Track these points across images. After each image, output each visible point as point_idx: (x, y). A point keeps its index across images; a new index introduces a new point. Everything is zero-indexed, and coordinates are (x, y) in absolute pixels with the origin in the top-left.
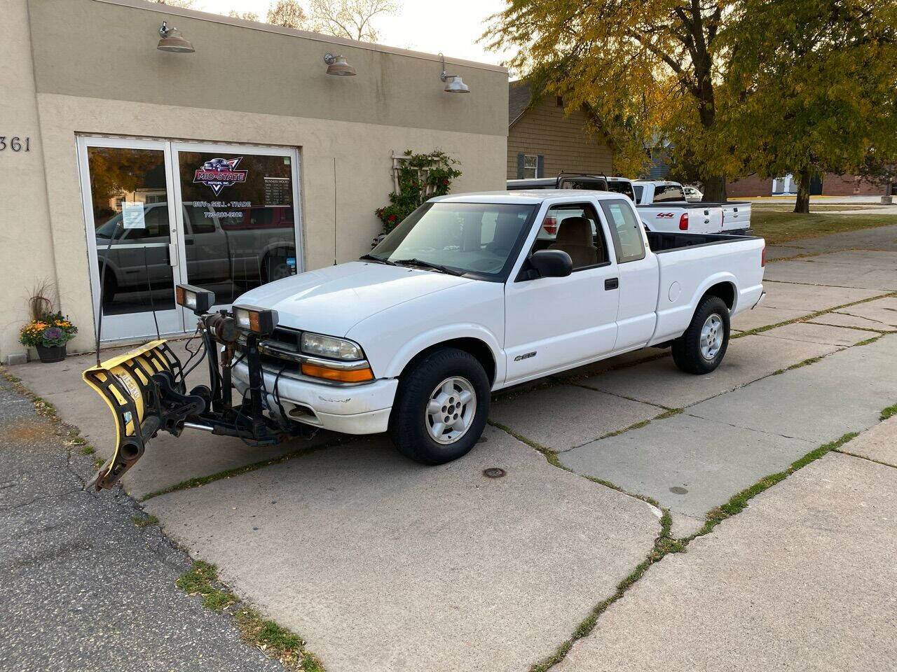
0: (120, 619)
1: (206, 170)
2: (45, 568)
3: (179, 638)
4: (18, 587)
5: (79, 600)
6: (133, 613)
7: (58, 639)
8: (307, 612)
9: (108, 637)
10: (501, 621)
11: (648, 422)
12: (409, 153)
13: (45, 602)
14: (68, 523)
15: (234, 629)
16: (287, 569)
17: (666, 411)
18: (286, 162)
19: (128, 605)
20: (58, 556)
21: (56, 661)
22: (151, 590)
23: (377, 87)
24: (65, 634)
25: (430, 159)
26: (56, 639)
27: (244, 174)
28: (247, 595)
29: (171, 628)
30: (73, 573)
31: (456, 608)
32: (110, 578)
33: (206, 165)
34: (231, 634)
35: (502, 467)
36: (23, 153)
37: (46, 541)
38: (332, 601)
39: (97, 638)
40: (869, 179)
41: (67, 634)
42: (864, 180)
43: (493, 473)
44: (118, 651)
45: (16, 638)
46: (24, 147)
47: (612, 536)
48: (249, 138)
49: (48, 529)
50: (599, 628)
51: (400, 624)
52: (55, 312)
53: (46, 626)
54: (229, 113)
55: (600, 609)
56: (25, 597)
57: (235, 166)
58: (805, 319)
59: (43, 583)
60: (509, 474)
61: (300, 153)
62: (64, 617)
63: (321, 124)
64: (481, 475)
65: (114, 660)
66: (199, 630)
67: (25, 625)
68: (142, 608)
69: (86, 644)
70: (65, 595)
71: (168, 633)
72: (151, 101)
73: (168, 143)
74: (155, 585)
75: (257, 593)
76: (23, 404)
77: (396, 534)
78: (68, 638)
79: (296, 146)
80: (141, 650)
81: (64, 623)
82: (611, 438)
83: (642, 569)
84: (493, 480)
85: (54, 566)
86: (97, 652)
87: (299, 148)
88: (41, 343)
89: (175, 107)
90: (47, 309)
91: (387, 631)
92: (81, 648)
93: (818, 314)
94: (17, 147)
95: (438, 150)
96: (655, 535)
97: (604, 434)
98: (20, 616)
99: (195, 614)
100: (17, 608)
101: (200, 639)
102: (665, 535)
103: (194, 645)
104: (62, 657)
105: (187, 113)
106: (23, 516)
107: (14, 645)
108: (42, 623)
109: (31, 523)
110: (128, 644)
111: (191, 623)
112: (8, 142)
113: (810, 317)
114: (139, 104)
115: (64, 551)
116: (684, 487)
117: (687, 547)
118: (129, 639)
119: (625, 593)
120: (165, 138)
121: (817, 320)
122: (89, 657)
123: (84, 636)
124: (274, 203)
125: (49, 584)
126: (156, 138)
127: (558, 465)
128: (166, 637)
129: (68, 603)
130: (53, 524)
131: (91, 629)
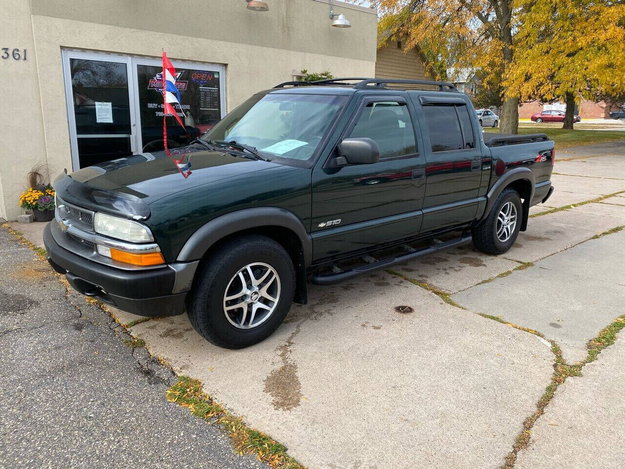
0: (126, 425)
1: (157, 79)
2: (58, 380)
3: (179, 443)
4: (38, 396)
5: (90, 409)
6: (137, 419)
7: (76, 442)
8: (281, 422)
9: (118, 442)
10: (448, 433)
11: (509, 272)
12: (305, 72)
13: (62, 410)
14: (72, 344)
15: (223, 436)
16: (257, 384)
17: (520, 265)
18: (216, 76)
19: (132, 412)
20: (67, 370)
21: (78, 463)
22: (147, 400)
23: (283, 21)
24: (82, 438)
25: (320, 76)
26: (74, 442)
27: (185, 84)
28: (228, 406)
29: (171, 435)
30: (82, 385)
31: (406, 420)
32: (113, 389)
33: (158, 76)
34: (222, 440)
35: (409, 305)
36: (22, 61)
37: (56, 358)
38: (300, 413)
39: (110, 442)
40: (618, 105)
41: (84, 438)
42: (614, 106)
43: (404, 310)
44: (130, 454)
45: (41, 441)
46: (23, 57)
47: (516, 361)
48: (190, 56)
49: (57, 348)
50: (533, 441)
51: (363, 434)
52: (46, 184)
53: (65, 431)
54: (175, 36)
55: (528, 424)
56: (45, 405)
57: (179, 78)
58: (597, 201)
59: (59, 393)
60: (416, 311)
61: (226, 70)
62: (79, 422)
63: (241, 48)
64: (394, 311)
65: (127, 463)
66: (195, 436)
67: (47, 429)
68: (144, 415)
69: (101, 447)
70: (77, 403)
71: (169, 438)
72: (117, 25)
73: (130, 58)
74: (151, 396)
75: (236, 404)
76: (26, 251)
77: (339, 357)
78: (85, 441)
79: (222, 64)
80: (148, 453)
81: (79, 428)
82: (486, 284)
83: (551, 390)
84: (405, 315)
85: (66, 379)
86: (111, 454)
87: (226, 65)
88: (37, 207)
89: (135, 30)
90: (41, 181)
91: (353, 440)
92: (97, 451)
93: (606, 197)
94: (17, 57)
95: (327, 70)
96: (551, 361)
97: (480, 281)
98: (42, 422)
99: (188, 422)
100: (39, 414)
101: (197, 444)
102: (559, 362)
103: (193, 449)
104: (82, 459)
105: (143, 35)
106: (36, 337)
107: (39, 448)
108: (61, 428)
109: (43, 343)
110: (137, 448)
111: (186, 430)
112: (10, 52)
113: (601, 199)
114: (108, 26)
115: (71, 366)
116: (558, 323)
117: (581, 371)
118: (136, 443)
119: (545, 410)
120: (128, 54)
121: (606, 201)
122: (105, 459)
123: (98, 440)
124: (207, 106)
125: (63, 394)
126: (120, 54)
127: (453, 304)
128: (168, 442)
129: (81, 410)
130: (60, 344)
131: (104, 434)
